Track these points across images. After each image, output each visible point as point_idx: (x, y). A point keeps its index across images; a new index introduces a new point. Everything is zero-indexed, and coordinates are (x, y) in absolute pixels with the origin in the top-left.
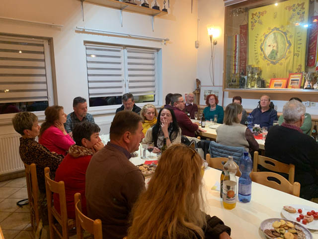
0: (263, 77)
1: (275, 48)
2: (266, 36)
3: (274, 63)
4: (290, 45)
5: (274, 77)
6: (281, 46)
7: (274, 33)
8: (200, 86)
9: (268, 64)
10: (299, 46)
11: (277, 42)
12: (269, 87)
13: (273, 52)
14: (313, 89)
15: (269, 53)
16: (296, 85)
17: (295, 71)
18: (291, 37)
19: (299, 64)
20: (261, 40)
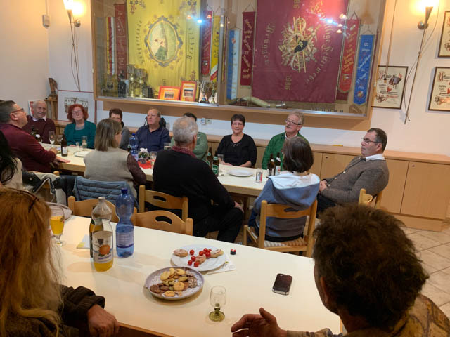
0: (151, 82)
1: (163, 45)
2: (151, 26)
3: (163, 66)
4: (181, 43)
5: (164, 85)
6: (170, 43)
7: (162, 24)
8: (56, 90)
9: (156, 66)
10: (191, 46)
11: (165, 37)
12: (158, 97)
13: (161, 50)
14: (209, 103)
15: (157, 51)
16: (190, 97)
17: (188, 78)
18: (182, 32)
19: (192, 70)
20: (145, 31)
